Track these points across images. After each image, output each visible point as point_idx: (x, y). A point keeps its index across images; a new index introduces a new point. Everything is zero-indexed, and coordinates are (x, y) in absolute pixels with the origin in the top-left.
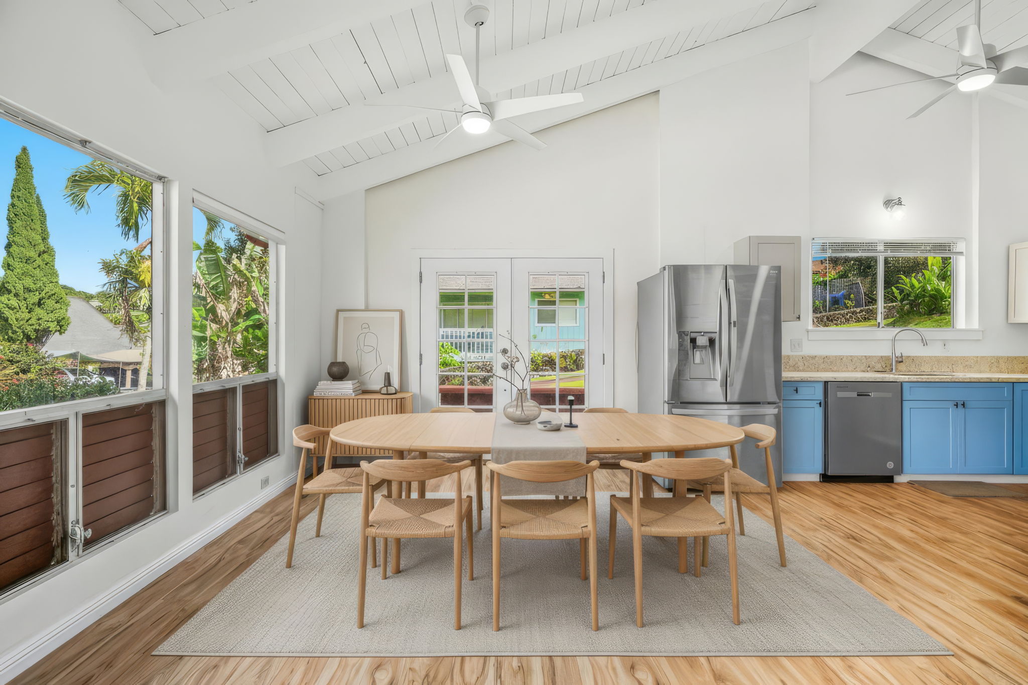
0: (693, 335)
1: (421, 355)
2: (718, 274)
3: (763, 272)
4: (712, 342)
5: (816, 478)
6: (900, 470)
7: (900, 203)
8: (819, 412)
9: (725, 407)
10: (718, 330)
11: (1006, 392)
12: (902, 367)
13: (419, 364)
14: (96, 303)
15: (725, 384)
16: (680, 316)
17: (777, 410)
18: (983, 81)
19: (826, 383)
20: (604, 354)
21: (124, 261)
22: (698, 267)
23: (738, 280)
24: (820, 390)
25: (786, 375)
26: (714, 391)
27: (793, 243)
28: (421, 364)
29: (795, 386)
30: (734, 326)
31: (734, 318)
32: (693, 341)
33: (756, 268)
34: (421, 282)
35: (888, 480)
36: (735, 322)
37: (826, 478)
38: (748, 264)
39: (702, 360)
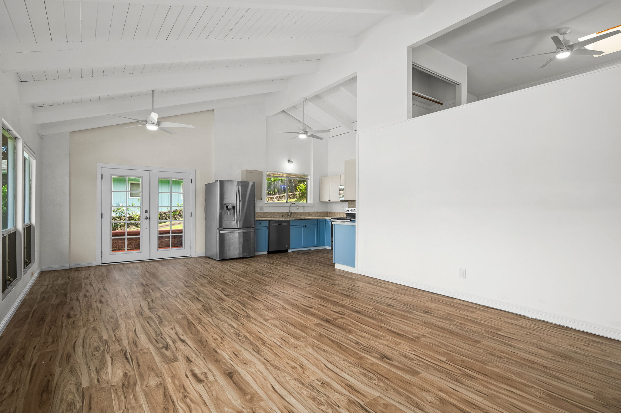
0: (227, 205)
2: (236, 184)
3: (251, 184)
4: (234, 207)
5: (266, 253)
6: (289, 248)
7: (292, 162)
8: (267, 230)
9: (238, 229)
10: (235, 203)
11: (316, 222)
12: (292, 215)
15: (237, 222)
16: (222, 198)
17: (254, 230)
18: (303, 136)
19: (269, 221)
20: (191, 213)
22: (228, 181)
23: (242, 186)
24: (267, 223)
25: (257, 219)
26: (234, 224)
27: (260, 173)
29: (260, 222)
32: (227, 207)
33: (248, 183)
35: (286, 251)
37: (269, 252)
38: (245, 181)
39: (230, 214)
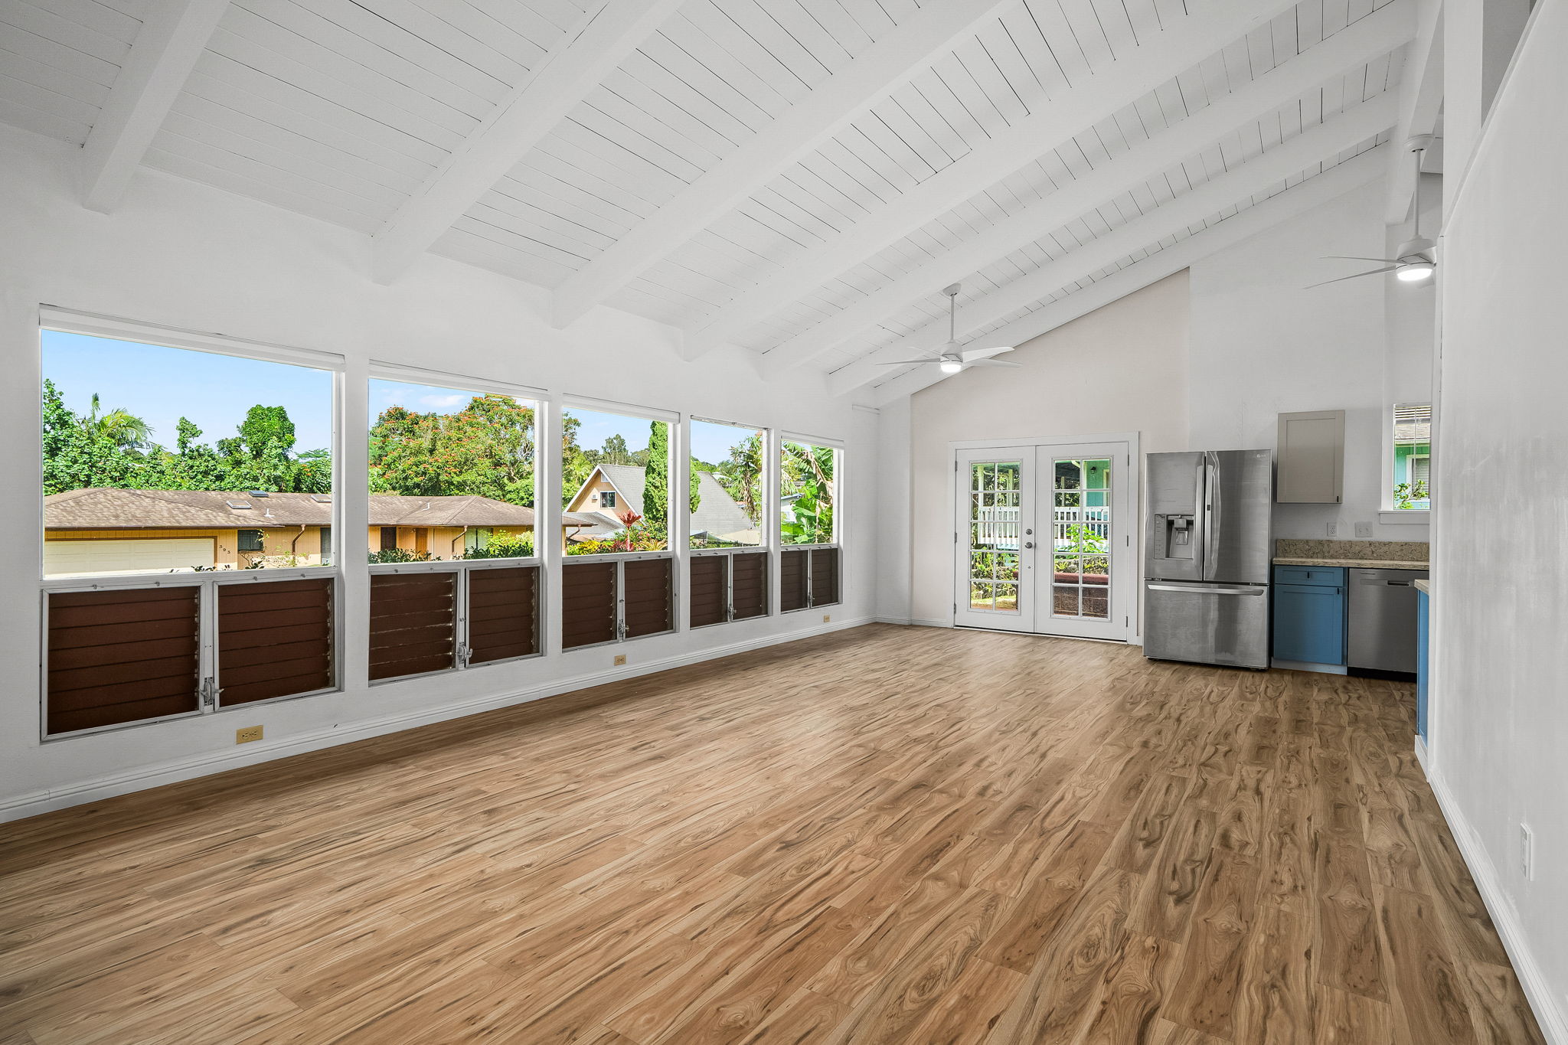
1: (956, 534)
13: (954, 542)
14: (717, 476)
21: (746, 448)
28: (956, 542)
30: (1208, 509)
31: (1208, 502)
34: (956, 470)
36: (1208, 506)
